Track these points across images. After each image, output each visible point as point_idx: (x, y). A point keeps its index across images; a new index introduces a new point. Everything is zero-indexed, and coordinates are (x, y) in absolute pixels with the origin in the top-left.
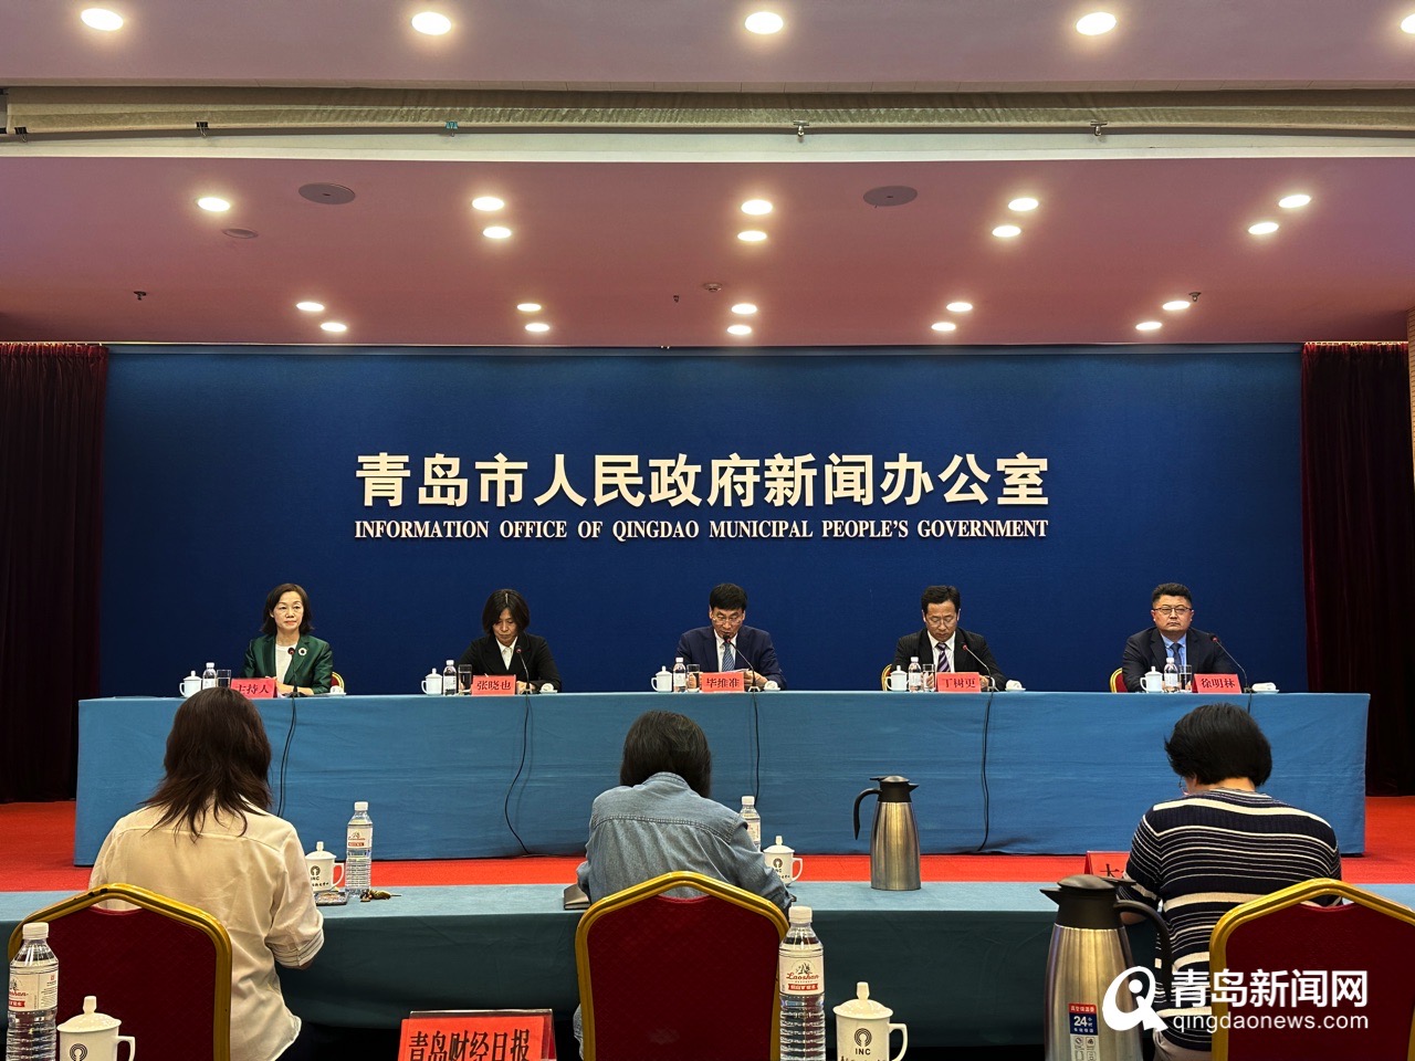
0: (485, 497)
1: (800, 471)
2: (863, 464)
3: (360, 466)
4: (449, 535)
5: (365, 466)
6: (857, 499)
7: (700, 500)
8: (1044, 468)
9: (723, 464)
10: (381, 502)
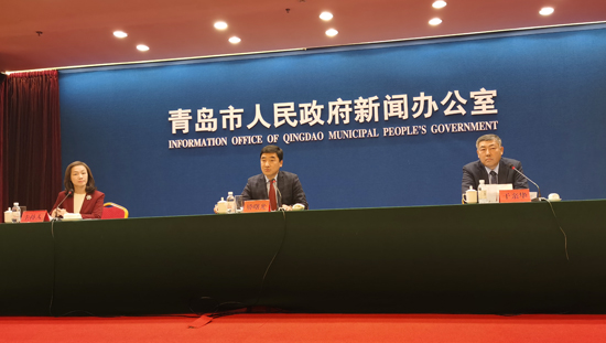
0: (224, 126)
1: (371, 105)
2: (402, 99)
4: (209, 145)
5: (172, 116)
6: (400, 116)
7: (324, 122)
8: (495, 95)
9: (334, 103)
10: (180, 131)
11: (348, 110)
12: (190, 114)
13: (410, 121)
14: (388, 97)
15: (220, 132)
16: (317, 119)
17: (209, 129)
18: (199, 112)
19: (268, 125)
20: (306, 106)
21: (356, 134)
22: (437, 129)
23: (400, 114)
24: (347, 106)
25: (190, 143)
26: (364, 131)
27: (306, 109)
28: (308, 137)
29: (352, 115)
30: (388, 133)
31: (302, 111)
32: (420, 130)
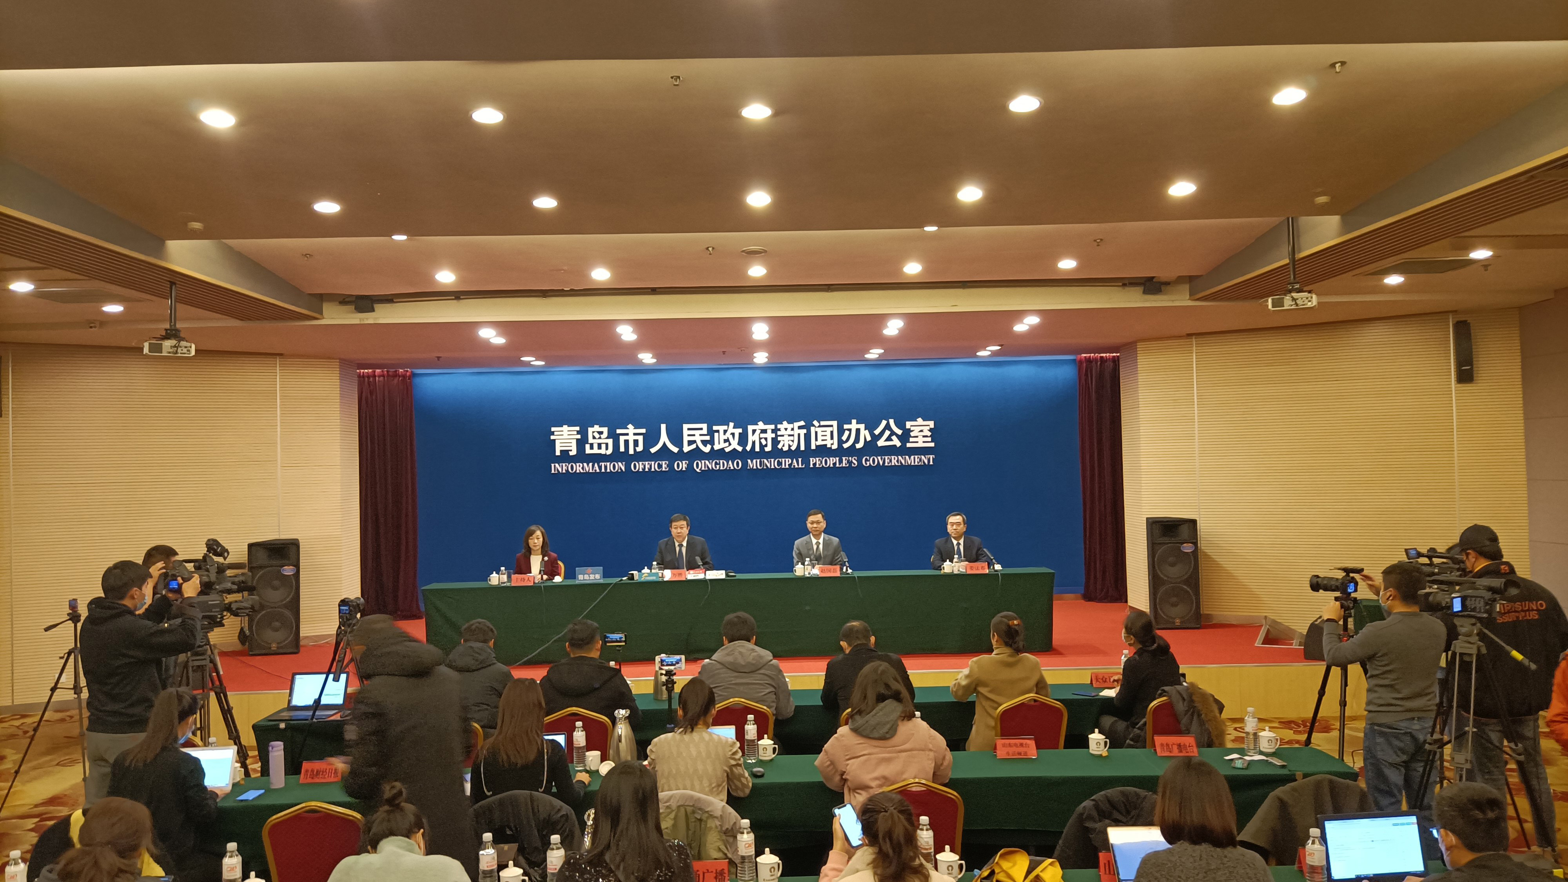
0: (622, 449)
1: (797, 431)
2: (832, 426)
3: (553, 433)
4: (603, 470)
5: (555, 433)
6: (829, 446)
7: (741, 448)
8: (932, 426)
9: (754, 427)
10: (565, 453)
11: (770, 435)
12: (578, 433)
13: (840, 452)
14: (815, 423)
15: (617, 456)
16: (735, 445)
17: (603, 451)
18: (590, 430)
19: (675, 450)
20: (721, 428)
21: (780, 463)
22: (869, 462)
23: (828, 443)
24: (769, 431)
25: (578, 468)
26: (788, 461)
27: (722, 432)
28: (723, 465)
29: (775, 442)
30: (815, 464)
31: (716, 435)
32: (850, 462)
